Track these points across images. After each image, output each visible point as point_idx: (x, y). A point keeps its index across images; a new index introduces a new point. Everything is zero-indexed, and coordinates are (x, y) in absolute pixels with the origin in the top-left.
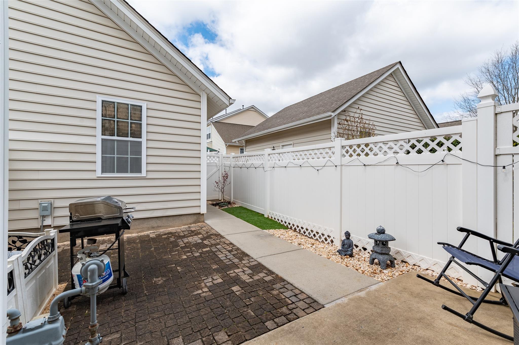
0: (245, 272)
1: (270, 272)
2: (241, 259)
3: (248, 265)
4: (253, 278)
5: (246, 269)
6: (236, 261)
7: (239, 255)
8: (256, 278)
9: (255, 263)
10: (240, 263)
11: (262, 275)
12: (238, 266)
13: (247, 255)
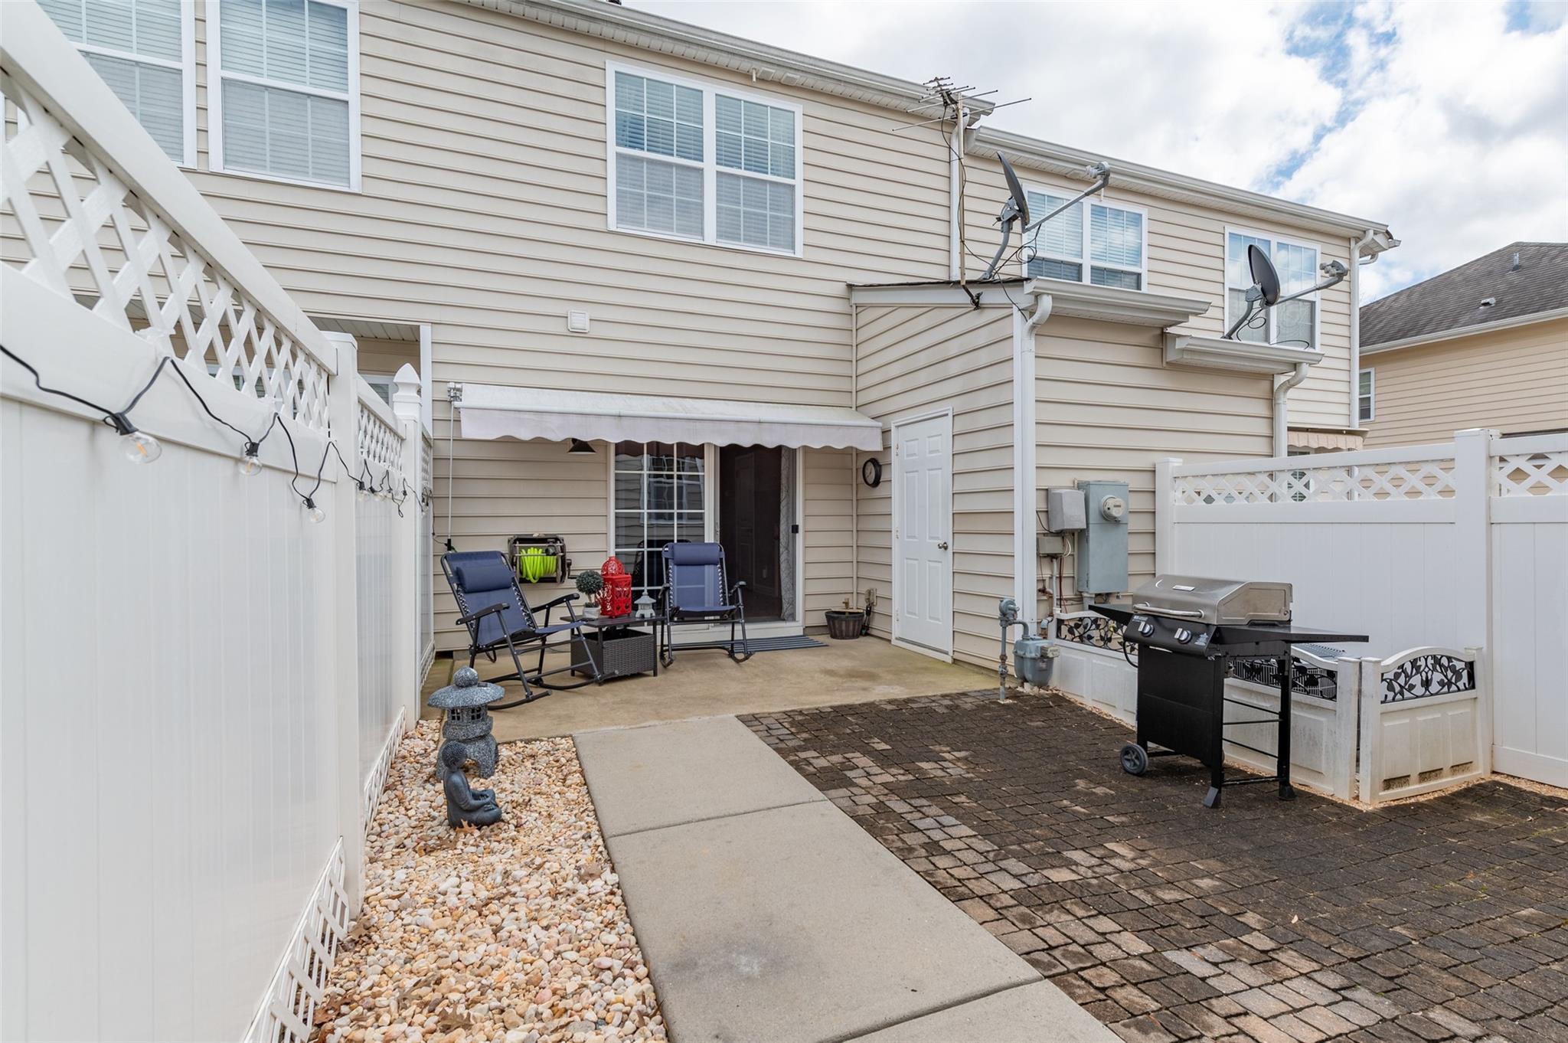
0: (865, 774)
1: (796, 765)
2: (881, 809)
3: (855, 790)
4: (845, 758)
5: (864, 782)
6: (898, 806)
7: (890, 825)
8: (837, 759)
9: (833, 793)
10: (882, 798)
11: (822, 762)
12: (886, 791)
13: (859, 820)
